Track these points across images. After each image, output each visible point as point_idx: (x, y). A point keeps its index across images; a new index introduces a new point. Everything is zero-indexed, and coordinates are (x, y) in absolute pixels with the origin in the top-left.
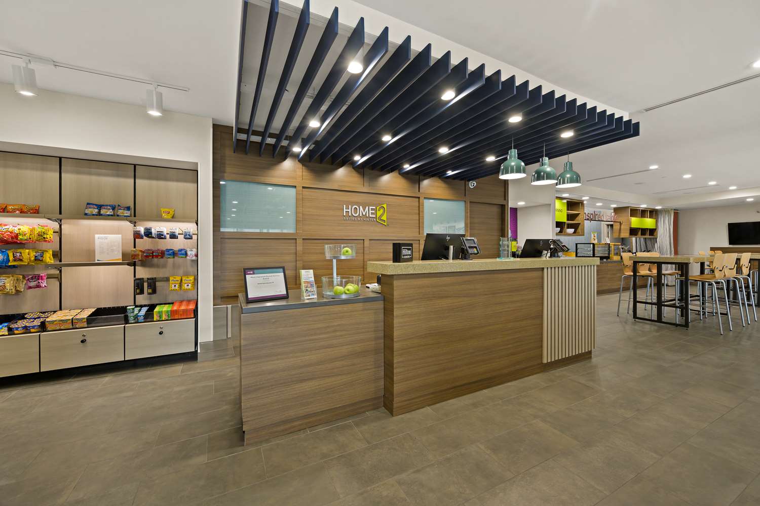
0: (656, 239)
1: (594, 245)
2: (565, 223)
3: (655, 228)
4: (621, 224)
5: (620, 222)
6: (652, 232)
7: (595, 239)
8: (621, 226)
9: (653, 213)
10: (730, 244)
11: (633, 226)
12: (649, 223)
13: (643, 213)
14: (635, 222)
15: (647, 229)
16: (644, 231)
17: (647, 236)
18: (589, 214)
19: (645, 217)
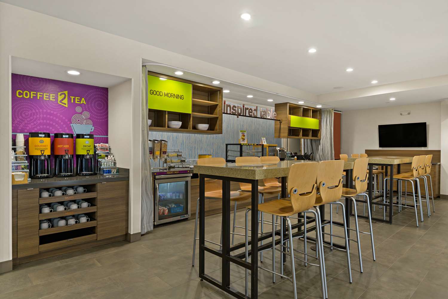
0: (320, 140)
1: (241, 146)
2: (190, 114)
3: (318, 128)
4: (281, 123)
5: (280, 120)
6: (316, 133)
7: (244, 139)
8: (280, 124)
9: (316, 113)
10: (380, 147)
11: (292, 125)
12: (311, 123)
13: (305, 112)
14: (295, 121)
15: (310, 129)
16: (306, 132)
17: (310, 137)
18: (234, 106)
19: (308, 117)
